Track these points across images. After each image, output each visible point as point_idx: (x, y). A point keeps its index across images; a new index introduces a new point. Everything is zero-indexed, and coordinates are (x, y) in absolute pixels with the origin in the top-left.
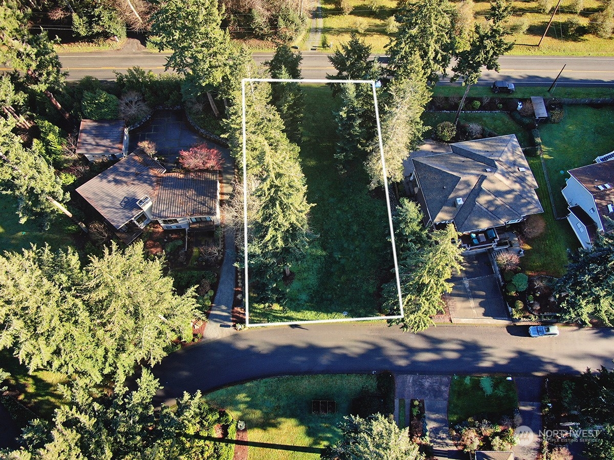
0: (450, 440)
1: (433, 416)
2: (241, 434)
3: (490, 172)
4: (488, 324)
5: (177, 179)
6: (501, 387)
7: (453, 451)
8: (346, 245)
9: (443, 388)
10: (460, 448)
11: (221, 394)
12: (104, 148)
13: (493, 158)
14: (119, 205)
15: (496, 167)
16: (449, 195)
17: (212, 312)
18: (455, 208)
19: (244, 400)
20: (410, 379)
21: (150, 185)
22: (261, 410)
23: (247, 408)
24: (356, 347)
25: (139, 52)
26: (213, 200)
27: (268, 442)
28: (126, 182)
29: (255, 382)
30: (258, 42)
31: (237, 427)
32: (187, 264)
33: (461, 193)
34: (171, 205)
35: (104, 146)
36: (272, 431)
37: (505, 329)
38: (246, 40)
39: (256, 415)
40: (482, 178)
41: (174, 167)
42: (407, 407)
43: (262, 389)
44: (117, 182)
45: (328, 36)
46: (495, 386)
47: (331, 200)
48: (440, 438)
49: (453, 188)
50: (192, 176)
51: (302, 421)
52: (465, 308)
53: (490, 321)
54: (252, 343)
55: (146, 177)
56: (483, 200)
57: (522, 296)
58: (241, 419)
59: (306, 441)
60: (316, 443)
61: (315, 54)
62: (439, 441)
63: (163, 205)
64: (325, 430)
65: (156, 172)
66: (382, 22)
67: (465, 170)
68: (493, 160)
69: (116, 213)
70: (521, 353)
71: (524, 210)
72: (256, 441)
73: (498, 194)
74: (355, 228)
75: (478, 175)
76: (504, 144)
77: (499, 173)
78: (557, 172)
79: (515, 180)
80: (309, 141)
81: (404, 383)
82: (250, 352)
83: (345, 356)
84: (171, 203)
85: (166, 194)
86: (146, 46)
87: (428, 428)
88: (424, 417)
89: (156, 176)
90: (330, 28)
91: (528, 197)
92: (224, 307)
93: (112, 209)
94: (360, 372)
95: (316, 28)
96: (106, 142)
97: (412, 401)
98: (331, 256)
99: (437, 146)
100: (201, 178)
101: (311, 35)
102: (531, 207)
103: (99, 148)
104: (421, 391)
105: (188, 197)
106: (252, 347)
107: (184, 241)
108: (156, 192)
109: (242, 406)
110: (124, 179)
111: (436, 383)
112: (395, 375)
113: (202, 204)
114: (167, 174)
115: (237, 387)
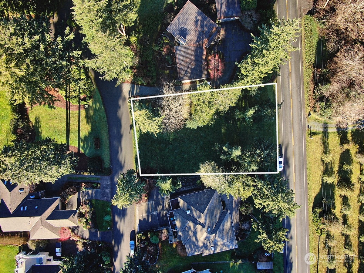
0: (85, 200)
1: (94, 193)
2: (83, 107)
3: (208, 230)
4: (136, 221)
5: (202, 54)
6: (107, 224)
7: (80, 201)
8: (176, 151)
9: (106, 198)
10: (82, 204)
11: (98, 95)
12: (220, 8)
13: (217, 233)
14: (181, 27)
15: (212, 234)
16: (193, 207)
17: (135, 85)
18: (186, 209)
19: (97, 106)
20: (109, 183)
21: (196, 41)
22: (94, 115)
23: (94, 108)
24: (122, 158)
25: (302, 11)
26: (188, 78)
27: (81, 119)
28: (197, 27)
29: (104, 111)
30: (312, 89)
31: (86, 105)
32: (160, 69)
33: (194, 213)
34: (184, 55)
35: (221, 8)
36: (85, 121)
37: (133, 230)
38: (313, 81)
39: (91, 113)
40: (203, 226)
41: (215, 51)
42: (97, 181)
43: (102, 114)
44: (196, 22)
45: (320, 136)
46: (107, 222)
47: (202, 143)
48: (85, 195)
49: (197, 209)
50: (205, 63)
51: (90, 134)
52: (142, 211)
53: (137, 223)
54: (121, 107)
55: (202, 37)
56: (191, 224)
57: (147, 239)
58: (89, 106)
59: (82, 136)
60: (82, 140)
61: (305, 128)
62: (84, 195)
63: (184, 51)
64: (87, 144)
65: (206, 42)
66: (336, 172)
67: (209, 217)
68: (216, 233)
69: (176, 26)
70: (122, 235)
71: (188, 246)
72: (81, 114)
73: (195, 233)
74: (186, 156)
75: (205, 223)
76: (229, 241)
77: (207, 235)
78: (222, 269)
79: (205, 243)
80: (238, 128)
81: (107, 180)
82: (118, 107)
83: (118, 152)
84: (185, 55)
85: (191, 51)
86: (306, 14)
87: (89, 190)
88: (93, 189)
89: (203, 43)
90: (328, 136)
91: (195, 249)
92: (138, 91)
93: (178, 24)
94: (111, 160)
95: (327, 128)
96: (224, 8)
97: (100, 184)
98: (170, 144)
99: (237, 203)
100: (203, 69)
101: (321, 124)
102: (190, 250)
103: (220, 5)
104: (104, 188)
105: (189, 64)
106: (120, 107)
107: (172, 65)
108: (192, 45)
109: (94, 106)
110: (199, 25)
111: (108, 195)
112: (110, 176)
113: (186, 72)
114: (205, 49)
115: (102, 103)
